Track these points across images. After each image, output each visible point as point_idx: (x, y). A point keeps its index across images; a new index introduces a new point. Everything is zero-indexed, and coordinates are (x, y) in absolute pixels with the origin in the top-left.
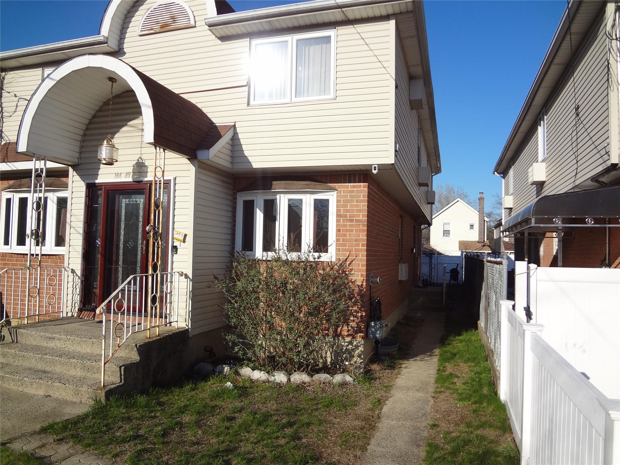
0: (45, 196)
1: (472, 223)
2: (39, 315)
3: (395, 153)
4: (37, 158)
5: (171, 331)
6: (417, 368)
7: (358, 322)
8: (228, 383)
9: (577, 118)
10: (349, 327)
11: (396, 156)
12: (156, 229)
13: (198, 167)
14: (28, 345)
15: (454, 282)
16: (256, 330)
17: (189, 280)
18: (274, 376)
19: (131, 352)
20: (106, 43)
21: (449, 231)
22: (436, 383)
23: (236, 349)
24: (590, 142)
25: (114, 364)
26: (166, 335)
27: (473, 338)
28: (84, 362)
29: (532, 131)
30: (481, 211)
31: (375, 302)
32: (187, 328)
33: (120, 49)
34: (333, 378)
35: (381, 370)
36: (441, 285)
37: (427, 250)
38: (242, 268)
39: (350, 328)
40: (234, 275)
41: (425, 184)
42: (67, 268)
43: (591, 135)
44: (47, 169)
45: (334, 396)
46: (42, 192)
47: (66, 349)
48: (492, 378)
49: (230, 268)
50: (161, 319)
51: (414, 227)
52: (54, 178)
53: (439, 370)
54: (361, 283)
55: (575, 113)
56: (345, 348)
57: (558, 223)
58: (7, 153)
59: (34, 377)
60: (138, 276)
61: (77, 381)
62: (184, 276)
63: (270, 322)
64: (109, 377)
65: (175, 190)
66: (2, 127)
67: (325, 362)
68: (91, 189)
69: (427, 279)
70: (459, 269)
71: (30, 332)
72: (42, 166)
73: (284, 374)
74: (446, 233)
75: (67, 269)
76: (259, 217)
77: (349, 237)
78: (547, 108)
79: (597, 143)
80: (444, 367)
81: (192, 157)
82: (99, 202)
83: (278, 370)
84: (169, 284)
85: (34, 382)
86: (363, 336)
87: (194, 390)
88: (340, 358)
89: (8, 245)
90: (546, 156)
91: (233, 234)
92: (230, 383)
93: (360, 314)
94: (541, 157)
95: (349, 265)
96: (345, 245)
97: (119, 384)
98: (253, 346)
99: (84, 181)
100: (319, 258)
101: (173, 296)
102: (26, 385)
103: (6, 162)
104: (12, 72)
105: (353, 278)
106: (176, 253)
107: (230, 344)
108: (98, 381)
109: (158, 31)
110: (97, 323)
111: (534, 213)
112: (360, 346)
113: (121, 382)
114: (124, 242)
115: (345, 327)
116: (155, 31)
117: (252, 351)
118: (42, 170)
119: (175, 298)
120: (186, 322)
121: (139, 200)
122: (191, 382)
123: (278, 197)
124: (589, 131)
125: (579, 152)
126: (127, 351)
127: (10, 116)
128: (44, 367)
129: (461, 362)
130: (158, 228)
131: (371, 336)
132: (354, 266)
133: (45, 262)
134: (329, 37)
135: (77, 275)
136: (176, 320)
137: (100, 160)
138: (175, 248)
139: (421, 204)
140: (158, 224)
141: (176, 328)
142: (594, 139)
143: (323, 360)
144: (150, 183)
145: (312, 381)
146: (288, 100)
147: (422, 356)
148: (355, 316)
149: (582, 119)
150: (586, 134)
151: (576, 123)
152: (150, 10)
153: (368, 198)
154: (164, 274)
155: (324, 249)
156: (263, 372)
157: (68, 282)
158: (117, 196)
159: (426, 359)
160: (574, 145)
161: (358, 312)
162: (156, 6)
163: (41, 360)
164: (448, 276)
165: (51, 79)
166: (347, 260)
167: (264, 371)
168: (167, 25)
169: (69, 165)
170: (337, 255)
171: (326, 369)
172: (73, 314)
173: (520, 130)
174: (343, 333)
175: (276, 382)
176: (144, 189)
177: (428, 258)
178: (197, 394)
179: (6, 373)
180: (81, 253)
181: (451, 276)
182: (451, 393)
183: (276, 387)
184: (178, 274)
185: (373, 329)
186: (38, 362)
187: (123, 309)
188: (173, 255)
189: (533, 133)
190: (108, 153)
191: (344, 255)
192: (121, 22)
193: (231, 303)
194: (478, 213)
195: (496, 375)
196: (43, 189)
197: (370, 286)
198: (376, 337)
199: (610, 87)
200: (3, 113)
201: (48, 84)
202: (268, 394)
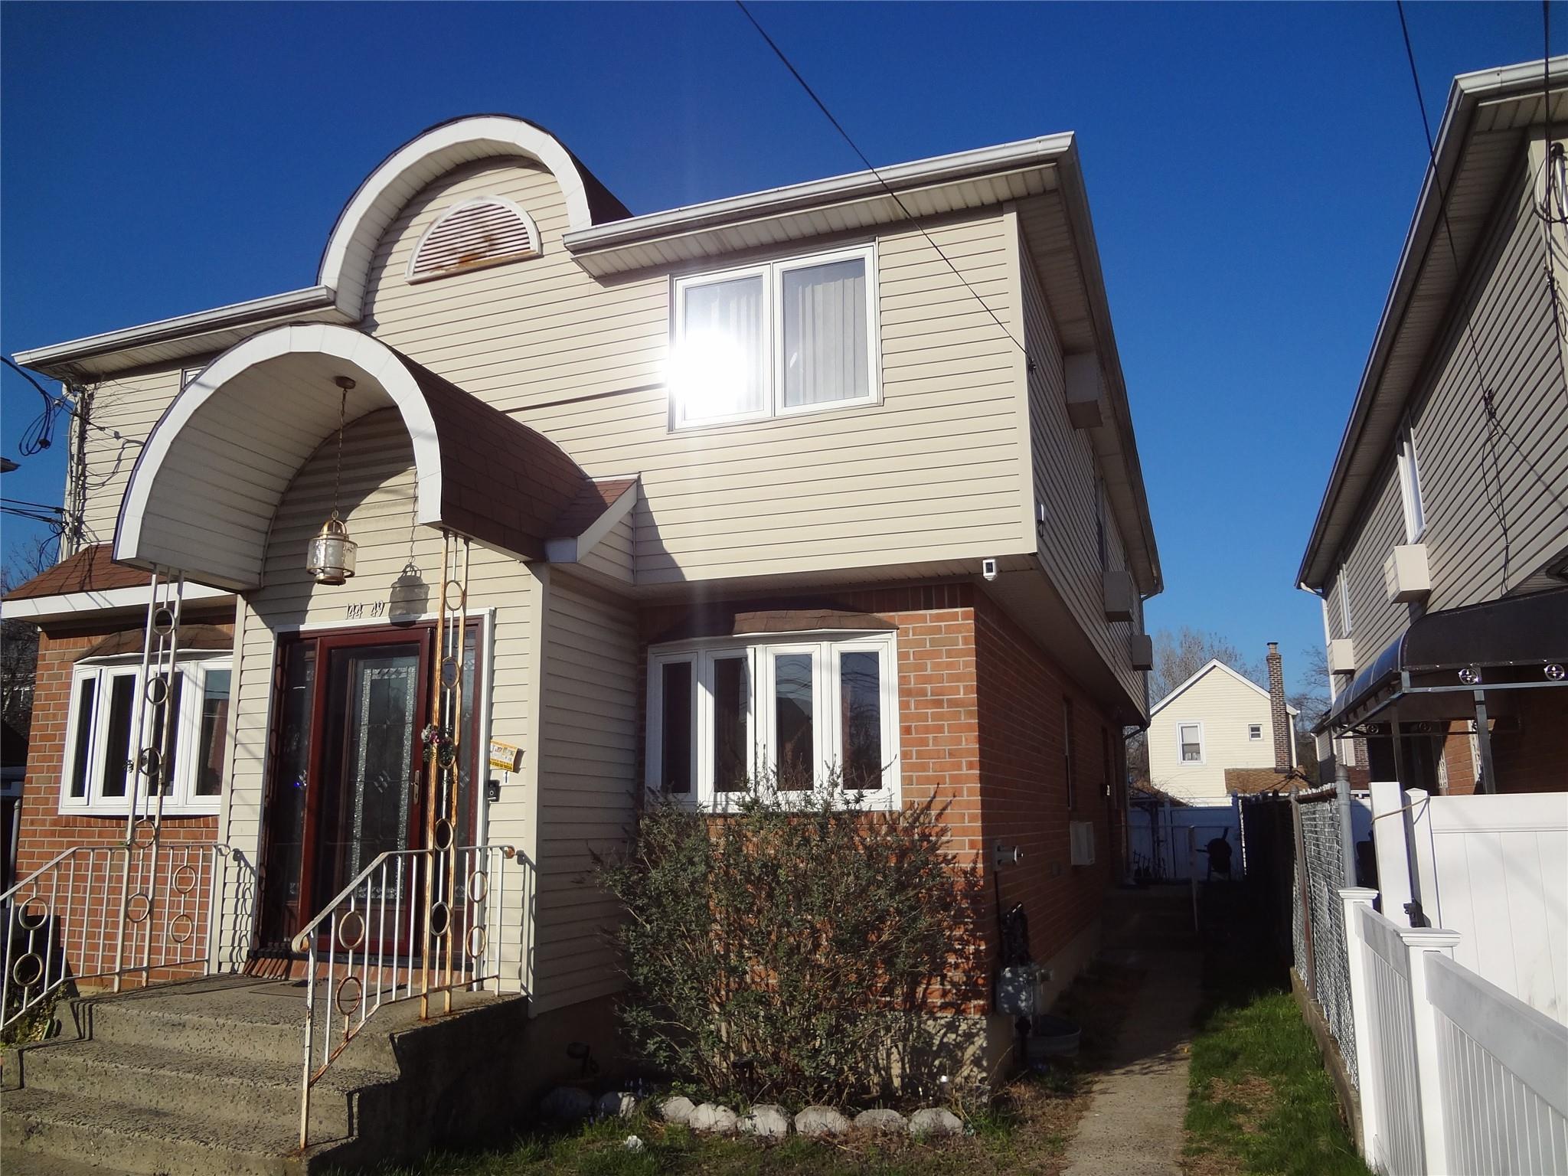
0: (176, 670)
1: (1255, 722)
2: (148, 969)
3: (1037, 528)
4: (161, 573)
5: (481, 1002)
6: (1132, 1092)
7: (970, 970)
8: (630, 1138)
9: (1490, 423)
10: (946, 983)
11: (1040, 535)
12: (446, 735)
13: (551, 584)
14: (118, 1046)
15: (1220, 877)
16: (701, 995)
17: (528, 867)
18: (751, 1118)
19: (377, 1056)
20: (333, 303)
21: (1198, 744)
22: (1188, 1127)
23: (651, 1046)
24: (1532, 477)
25: (335, 1086)
26: (470, 1010)
27: (1281, 1012)
28: (259, 1084)
29: (1383, 469)
30: (1276, 691)
31: (1010, 912)
32: (524, 993)
33: (365, 316)
34: (910, 1121)
35: (1036, 1099)
36: (1187, 882)
37: (1142, 795)
38: (664, 833)
39: (949, 987)
40: (642, 853)
41: (1124, 616)
42: (223, 848)
43: (1532, 458)
44: (183, 603)
45: (912, 1167)
46: (168, 661)
47: (214, 1053)
48: (1340, 1111)
49: (632, 835)
50: (456, 973)
51: (1104, 730)
52: (200, 626)
53: (1192, 1095)
54: (971, 865)
55: (1485, 411)
56: (937, 1042)
57: (1471, 680)
58: (90, 570)
59: (130, 1125)
60: (401, 855)
61: (238, 1135)
62: (516, 857)
63: (736, 968)
64: (321, 1122)
65: (493, 642)
66: (83, 511)
67: (887, 1083)
68: (288, 646)
69: (1148, 868)
70: (1230, 839)
71: (124, 1010)
72: (174, 596)
73: (778, 1111)
74: (1190, 751)
75: (225, 851)
76: (705, 703)
77: (934, 745)
78: (1413, 410)
79: (1548, 478)
80: (1206, 1088)
81: (536, 560)
82: (308, 680)
83: (762, 1101)
84: (478, 877)
85: (129, 1139)
86: (984, 1005)
87: (542, 1158)
88: (925, 1070)
89: (82, 795)
90: (1425, 526)
91: (640, 751)
92: (635, 1137)
93: (973, 947)
94: (1412, 530)
95: (937, 819)
96: (924, 767)
97: (345, 1141)
98: (694, 1036)
99: (271, 629)
100: (857, 801)
101: (488, 909)
102: (107, 1147)
103: (86, 591)
104: (111, 383)
105: (949, 852)
106: (497, 800)
107: (636, 1034)
108: (292, 1133)
109: (453, 269)
110: (293, 986)
111: (1405, 661)
112: (977, 1034)
113: (351, 1134)
114: (366, 775)
115: (935, 984)
116: (446, 270)
117: (693, 1049)
118: (171, 605)
119: (493, 917)
120: (520, 978)
121: (405, 669)
122: (534, 1138)
123: (750, 651)
124: (1524, 449)
125: (1507, 505)
126: (369, 1053)
127: (103, 484)
128: (154, 1102)
129: (1253, 1074)
130: (452, 734)
131: (1006, 1006)
132: (951, 821)
133: (170, 835)
134: (861, 260)
135: (247, 865)
136: (497, 973)
137: (312, 573)
138: (493, 788)
139: (1117, 668)
140: (450, 723)
141: (496, 994)
142: (1540, 468)
143: (880, 1075)
144: (432, 626)
145: (853, 1130)
146: (767, 414)
147: (1148, 1063)
148: (960, 953)
149: (1504, 424)
150: (1518, 458)
151: (1490, 435)
152: (436, 225)
153: (977, 643)
154: (464, 852)
155: (869, 777)
156: (722, 1108)
157: (225, 884)
158: (350, 662)
159: (1156, 1068)
160: (1492, 489)
161: (968, 943)
162: (449, 216)
163: (148, 1081)
164: (1203, 860)
165: (202, 385)
166: (933, 805)
167: (725, 1104)
168: (475, 256)
169: (237, 592)
170: (905, 793)
171: (888, 1098)
172: (236, 967)
173: (1353, 471)
174: (929, 1000)
175: (757, 1133)
176: (418, 641)
177: (1147, 816)
178: (550, 1168)
179: (60, 1116)
180: (259, 807)
181: (1211, 861)
182: (1230, 1153)
183: (758, 1148)
184: (501, 852)
185: (1010, 988)
186: (140, 1087)
187: (360, 940)
188: (489, 805)
189: (1387, 475)
190: (332, 555)
191: (923, 793)
192: (368, 256)
193: (635, 922)
194: (1268, 696)
195: (1348, 1099)
196: (172, 652)
197: (996, 873)
198: (1018, 1010)
199: (1563, 336)
200: (86, 477)
201: (196, 397)
202: (735, 1164)
